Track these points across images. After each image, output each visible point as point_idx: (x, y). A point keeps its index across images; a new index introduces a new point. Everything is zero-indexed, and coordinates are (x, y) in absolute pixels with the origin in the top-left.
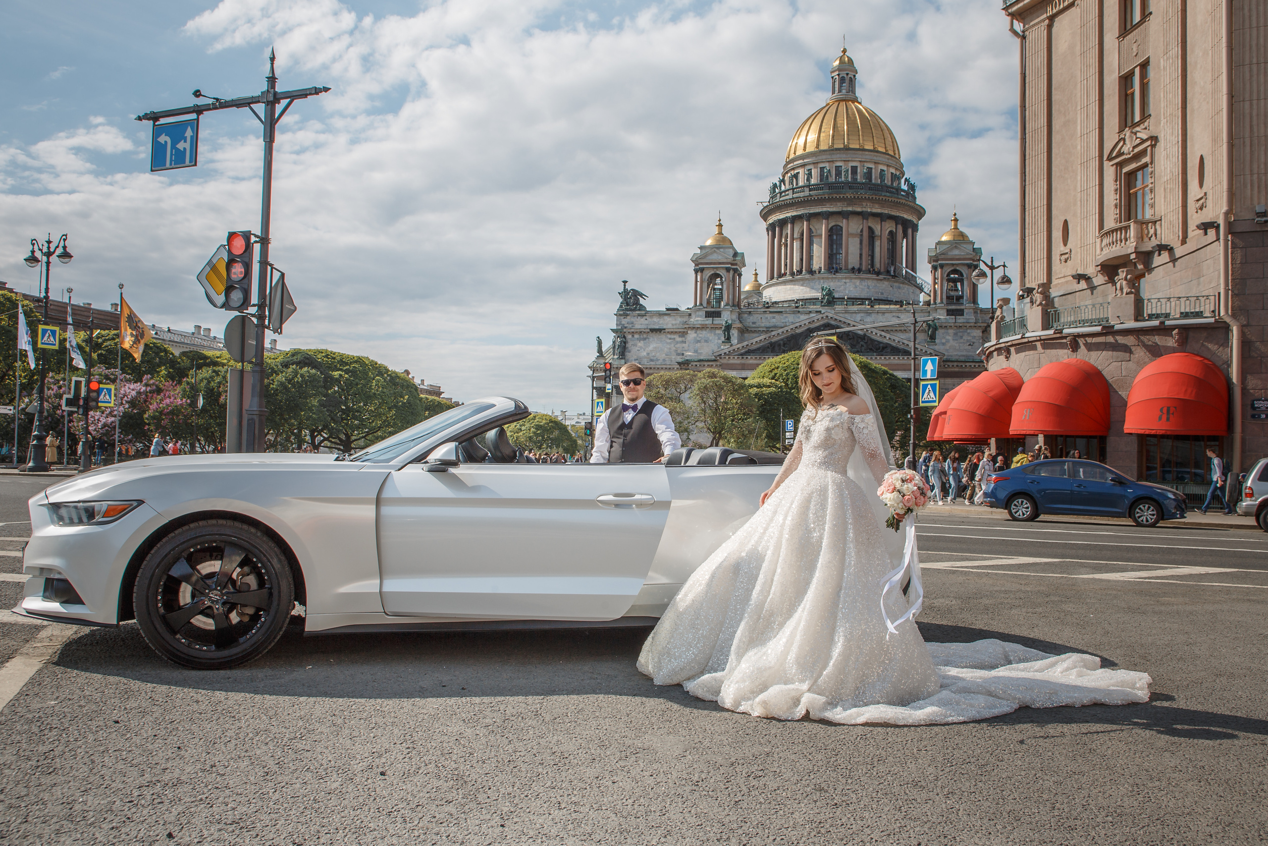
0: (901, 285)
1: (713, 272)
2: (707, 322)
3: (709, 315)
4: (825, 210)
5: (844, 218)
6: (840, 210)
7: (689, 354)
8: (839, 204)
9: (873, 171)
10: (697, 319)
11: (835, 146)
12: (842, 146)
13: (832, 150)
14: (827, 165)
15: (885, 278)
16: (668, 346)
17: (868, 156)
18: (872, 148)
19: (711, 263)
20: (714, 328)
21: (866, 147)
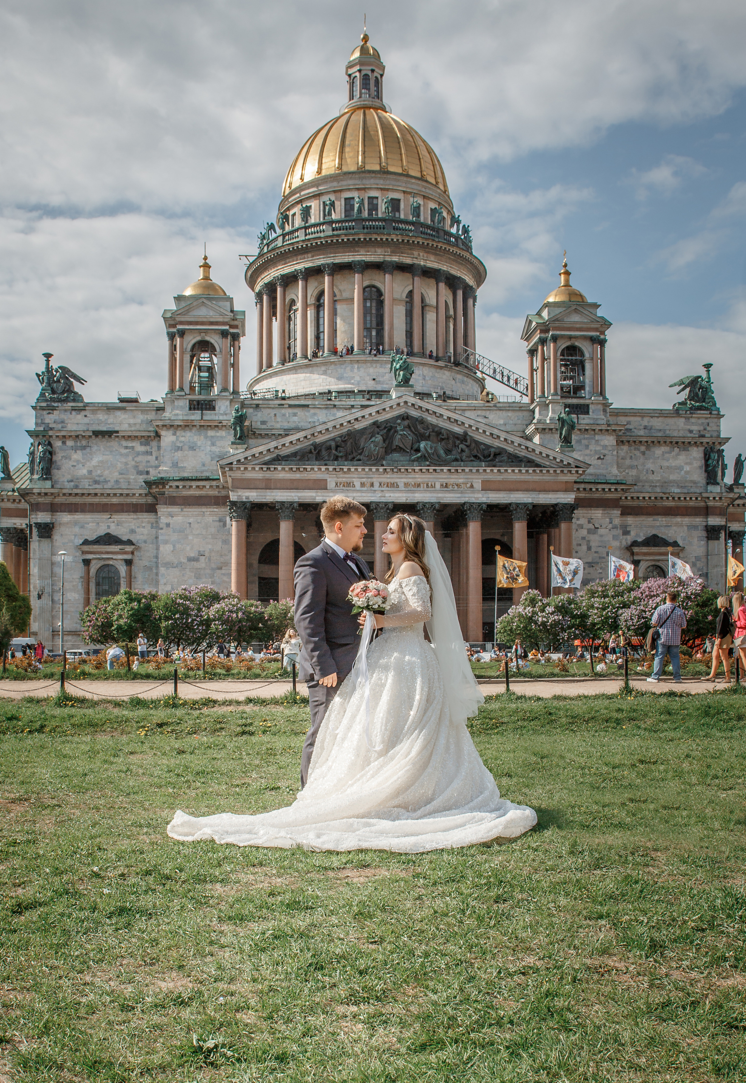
0: (465, 379)
1: (198, 338)
2: (193, 418)
3: (196, 406)
4: (358, 258)
5: (385, 272)
6: (381, 260)
7: (165, 470)
8: (379, 251)
9: (422, 208)
10: (177, 412)
11: (368, 168)
12: (377, 168)
13: (362, 172)
14: (355, 194)
15: (446, 366)
16: (123, 460)
17: (415, 186)
18: (418, 175)
19: (197, 323)
20: (205, 427)
21: (412, 173)
